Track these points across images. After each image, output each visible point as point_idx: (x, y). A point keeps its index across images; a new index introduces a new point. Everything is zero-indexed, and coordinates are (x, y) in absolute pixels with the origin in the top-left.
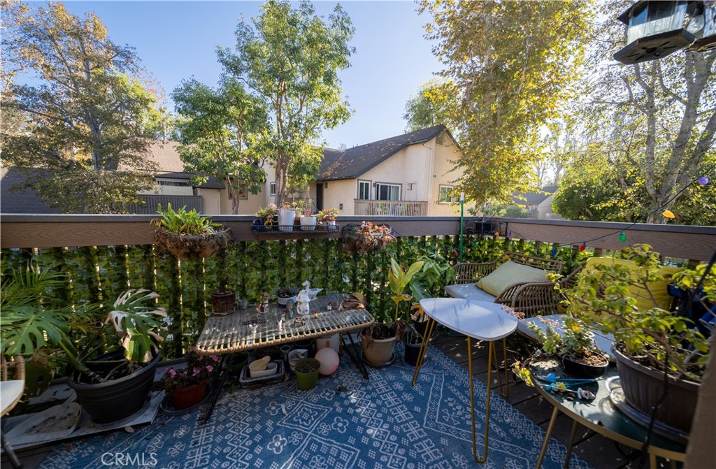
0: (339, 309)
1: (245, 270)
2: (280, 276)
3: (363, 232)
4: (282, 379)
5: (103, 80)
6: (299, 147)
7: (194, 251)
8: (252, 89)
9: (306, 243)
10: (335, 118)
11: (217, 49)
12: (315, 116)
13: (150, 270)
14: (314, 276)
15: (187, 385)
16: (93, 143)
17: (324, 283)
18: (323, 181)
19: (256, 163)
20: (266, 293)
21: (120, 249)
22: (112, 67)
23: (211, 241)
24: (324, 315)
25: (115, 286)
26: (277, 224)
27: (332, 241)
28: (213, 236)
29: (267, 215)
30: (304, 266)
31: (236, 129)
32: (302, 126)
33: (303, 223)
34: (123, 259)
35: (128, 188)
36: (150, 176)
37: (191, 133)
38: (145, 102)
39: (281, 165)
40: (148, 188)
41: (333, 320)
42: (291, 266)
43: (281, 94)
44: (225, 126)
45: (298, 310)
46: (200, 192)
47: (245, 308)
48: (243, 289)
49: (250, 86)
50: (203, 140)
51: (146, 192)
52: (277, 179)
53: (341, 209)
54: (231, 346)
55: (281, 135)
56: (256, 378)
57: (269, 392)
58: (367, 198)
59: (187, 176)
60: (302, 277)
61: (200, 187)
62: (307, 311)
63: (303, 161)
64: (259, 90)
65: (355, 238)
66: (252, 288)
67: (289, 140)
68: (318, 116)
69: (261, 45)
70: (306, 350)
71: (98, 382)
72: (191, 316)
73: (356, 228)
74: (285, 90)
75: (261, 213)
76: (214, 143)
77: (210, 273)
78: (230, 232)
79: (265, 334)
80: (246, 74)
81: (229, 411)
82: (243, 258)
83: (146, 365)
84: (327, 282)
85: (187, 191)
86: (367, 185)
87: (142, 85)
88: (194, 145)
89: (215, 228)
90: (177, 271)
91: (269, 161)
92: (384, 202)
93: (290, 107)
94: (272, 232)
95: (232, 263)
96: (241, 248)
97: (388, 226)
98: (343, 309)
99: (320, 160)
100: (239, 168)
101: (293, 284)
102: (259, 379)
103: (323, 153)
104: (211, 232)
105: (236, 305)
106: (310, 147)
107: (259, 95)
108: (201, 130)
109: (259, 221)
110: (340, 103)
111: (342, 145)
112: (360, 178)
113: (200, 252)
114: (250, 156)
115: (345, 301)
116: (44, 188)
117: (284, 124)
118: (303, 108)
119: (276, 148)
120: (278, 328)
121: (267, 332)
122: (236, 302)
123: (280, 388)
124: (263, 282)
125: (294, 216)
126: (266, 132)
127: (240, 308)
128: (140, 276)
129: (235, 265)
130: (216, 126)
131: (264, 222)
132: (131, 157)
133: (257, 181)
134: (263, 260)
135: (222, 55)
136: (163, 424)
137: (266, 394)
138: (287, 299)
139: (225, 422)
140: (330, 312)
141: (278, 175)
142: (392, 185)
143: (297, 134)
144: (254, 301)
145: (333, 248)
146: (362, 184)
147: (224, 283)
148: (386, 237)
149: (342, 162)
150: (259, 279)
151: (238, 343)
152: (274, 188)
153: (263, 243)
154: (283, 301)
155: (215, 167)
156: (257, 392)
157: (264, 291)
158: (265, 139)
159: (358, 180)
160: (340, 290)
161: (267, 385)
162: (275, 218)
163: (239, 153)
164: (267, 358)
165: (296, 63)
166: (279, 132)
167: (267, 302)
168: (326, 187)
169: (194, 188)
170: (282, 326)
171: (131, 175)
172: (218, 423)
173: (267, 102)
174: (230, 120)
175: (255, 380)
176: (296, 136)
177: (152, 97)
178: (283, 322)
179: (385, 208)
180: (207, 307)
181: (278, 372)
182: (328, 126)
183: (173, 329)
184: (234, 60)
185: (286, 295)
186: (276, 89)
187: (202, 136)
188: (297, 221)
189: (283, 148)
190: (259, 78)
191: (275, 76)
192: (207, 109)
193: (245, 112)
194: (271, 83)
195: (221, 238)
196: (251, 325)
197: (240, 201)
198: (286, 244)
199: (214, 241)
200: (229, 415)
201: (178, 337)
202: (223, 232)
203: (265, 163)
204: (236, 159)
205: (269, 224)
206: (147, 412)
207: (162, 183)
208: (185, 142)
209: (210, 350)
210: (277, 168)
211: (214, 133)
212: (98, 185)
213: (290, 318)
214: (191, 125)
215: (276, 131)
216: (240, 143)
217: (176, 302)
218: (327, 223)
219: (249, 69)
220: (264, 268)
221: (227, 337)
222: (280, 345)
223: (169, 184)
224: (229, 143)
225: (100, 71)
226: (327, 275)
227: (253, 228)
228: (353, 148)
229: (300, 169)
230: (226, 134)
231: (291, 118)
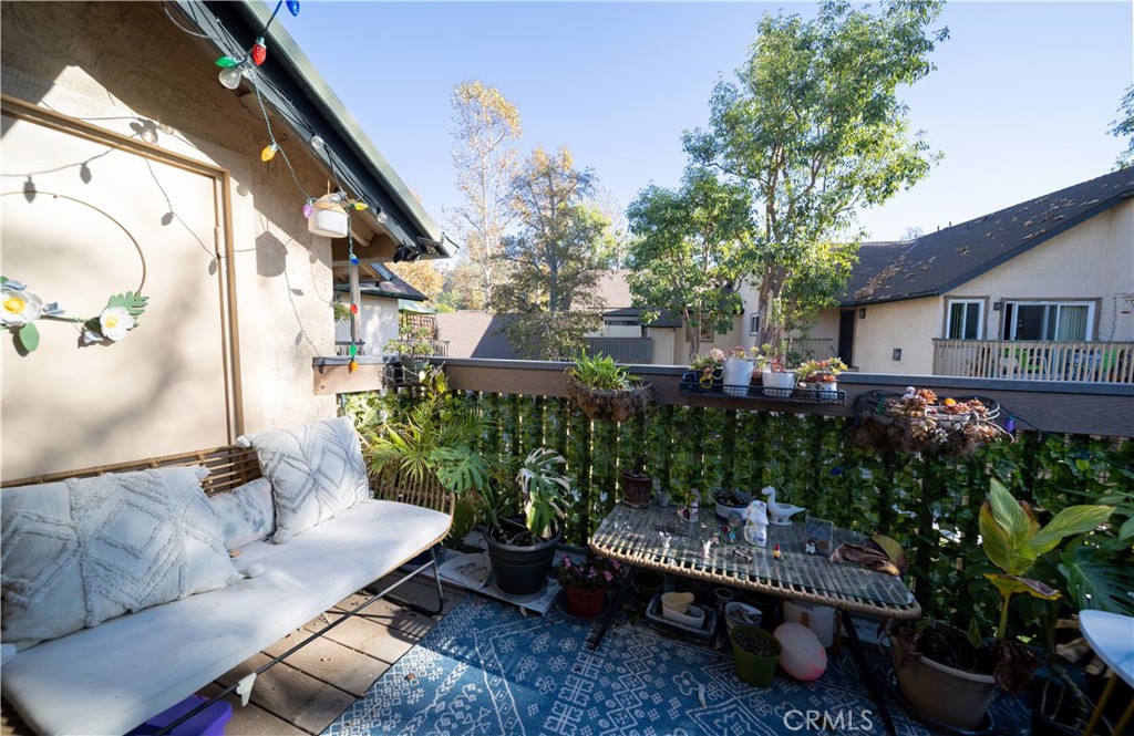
0: (832, 558)
1: (670, 448)
2: (723, 467)
3: (905, 410)
4: (710, 643)
5: (565, 213)
6: (804, 249)
7: (605, 411)
8: (729, 175)
9: (774, 418)
10: (888, 182)
11: (683, 135)
12: (842, 188)
13: (563, 427)
14: (786, 482)
15: (581, 587)
16: (550, 283)
17: (809, 499)
18: (856, 305)
19: (730, 286)
20: (696, 490)
21: (540, 400)
22: (572, 196)
23: (625, 400)
24: (796, 559)
25: (533, 440)
26: (721, 381)
27: (830, 420)
28: (628, 393)
29: (705, 367)
30: (768, 460)
31: (702, 240)
32: (813, 213)
33: (767, 382)
34: (541, 411)
35: (576, 330)
36: (597, 315)
37: (644, 255)
38: (598, 227)
39: (770, 285)
40: (595, 330)
41: (812, 574)
42: (744, 454)
43: (776, 170)
44: (687, 238)
45: (745, 534)
46: (650, 332)
47: (665, 505)
48: (664, 475)
49: (727, 171)
50: (657, 261)
51: (592, 335)
52: (761, 308)
53: (898, 359)
54: (631, 553)
55: (772, 234)
56: (669, 620)
57: (687, 653)
58: (971, 334)
59: (636, 311)
60: (764, 478)
61: (651, 326)
62: (761, 540)
63: (813, 272)
64: (740, 173)
65: (885, 421)
66: (678, 477)
67: (785, 241)
68: (847, 187)
69: (748, 104)
70: (759, 612)
71: (504, 543)
72: (599, 497)
73: (889, 400)
74: (783, 159)
75: (696, 364)
76: (671, 263)
77: (625, 443)
78: (652, 389)
79: (681, 555)
80: (722, 155)
81: (625, 649)
82: (668, 430)
83: (544, 540)
84: (816, 498)
85: (635, 331)
86: (974, 309)
87: (599, 209)
88: (646, 271)
89: (633, 383)
90: (589, 434)
91: (750, 280)
92: (1029, 345)
93: (792, 185)
94: (711, 395)
95: (653, 435)
96: (667, 415)
97: (990, 404)
98: (841, 561)
99: (849, 265)
100: (703, 296)
101: (746, 487)
102: (673, 624)
103: (857, 253)
104: (626, 388)
105: (653, 496)
106: (828, 247)
107: (739, 180)
108: (655, 249)
109: (691, 376)
110: (903, 150)
111: (910, 230)
112: (951, 293)
113: (612, 414)
114: (719, 277)
115: (849, 548)
116: (512, 332)
117: (777, 217)
118: (817, 181)
119: (761, 257)
120: (703, 551)
121: (685, 552)
122: (653, 493)
123: (704, 656)
124: (695, 472)
125: (750, 368)
126: (747, 234)
127: (658, 504)
128: (554, 434)
129: (657, 439)
130: (676, 239)
131: (699, 378)
132: (581, 294)
133: (727, 314)
134: (697, 437)
135: (689, 140)
136: (553, 623)
137: (680, 653)
138: (730, 509)
139: (617, 662)
140: (811, 559)
141: (763, 302)
142: (1059, 305)
143: (802, 228)
144: (679, 498)
145: (833, 434)
146: (957, 308)
147: (641, 461)
148: (978, 427)
149: (905, 265)
150: (689, 467)
151: (641, 554)
152: (756, 322)
153: (698, 410)
154: (724, 511)
155: (669, 298)
156: (668, 644)
157: (694, 486)
158: (744, 247)
159: (946, 299)
160: (844, 522)
161: (685, 640)
162: (718, 373)
163: (704, 274)
164: (689, 597)
165: (807, 108)
166: (768, 231)
167: (696, 505)
168: (864, 317)
169: (643, 327)
170: (711, 551)
171: (579, 315)
172: (608, 659)
173: (752, 187)
174: (693, 228)
175: (666, 621)
176: (800, 232)
177: (607, 221)
178: (713, 545)
179: (1034, 359)
180: (619, 490)
181: (704, 627)
182: (870, 202)
183: (580, 507)
184: (705, 142)
185: (729, 503)
186: (768, 162)
187: (656, 258)
188: (757, 380)
189: (773, 257)
190: (741, 153)
191: (765, 144)
192: (665, 220)
193: (716, 212)
194: (759, 156)
195: (638, 397)
196: (661, 534)
197: (701, 344)
198: (737, 417)
199: (627, 401)
200: (623, 655)
201: (584, 519)
202: (640, 388)
203: (743, 283)
204: (698, 282)
205: (707, 381)
206: (542, 599)
207: (610, 323)
208: (637, 268)
209: (604, 549)
210: (762, 290)
211: (672, 251)
212: (551, 329)
213: (729, 543)
214: (643, 245)
215: (764, 230)
216: (705, 259)
217: (585, 473)
218: (818, 386)
219: (727, 146)
220: (698, 450)
221: (630, 539)
222: (714, 584)
223: (617, 323)
224: (690, 261)
225: (562, 204)
226: (816, 485)
227: (683, 386)
228: (939, 232)
229: (807, 288)
230: (688, 249)
231: (792, 202)
